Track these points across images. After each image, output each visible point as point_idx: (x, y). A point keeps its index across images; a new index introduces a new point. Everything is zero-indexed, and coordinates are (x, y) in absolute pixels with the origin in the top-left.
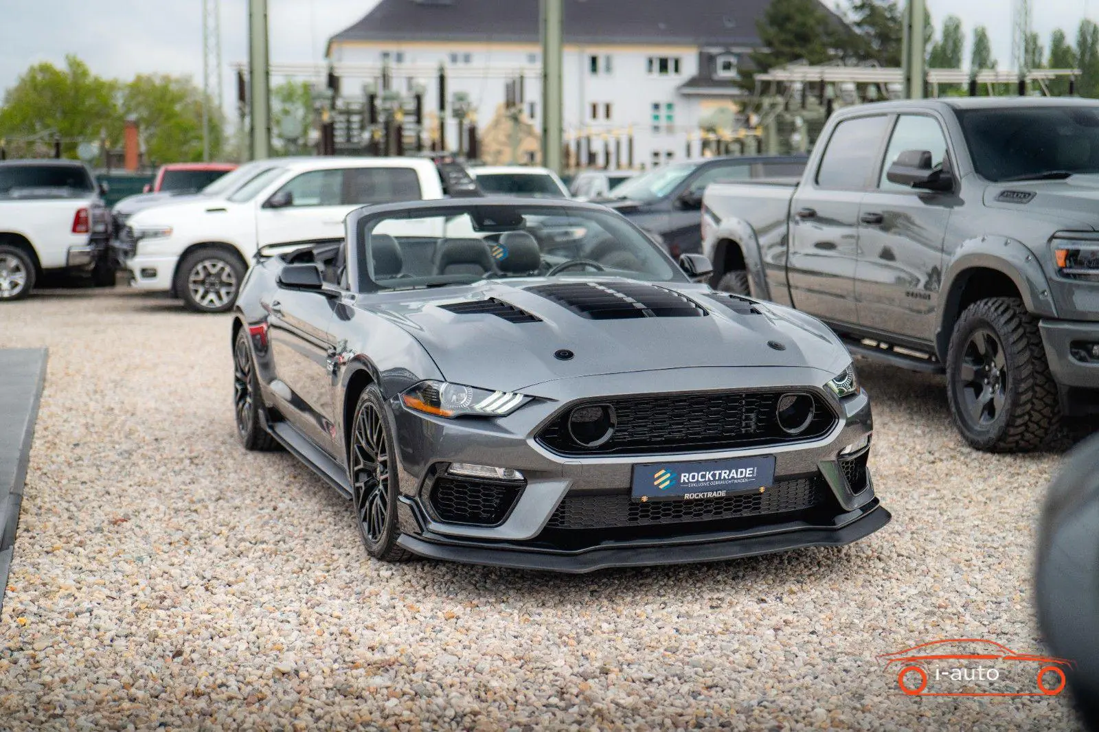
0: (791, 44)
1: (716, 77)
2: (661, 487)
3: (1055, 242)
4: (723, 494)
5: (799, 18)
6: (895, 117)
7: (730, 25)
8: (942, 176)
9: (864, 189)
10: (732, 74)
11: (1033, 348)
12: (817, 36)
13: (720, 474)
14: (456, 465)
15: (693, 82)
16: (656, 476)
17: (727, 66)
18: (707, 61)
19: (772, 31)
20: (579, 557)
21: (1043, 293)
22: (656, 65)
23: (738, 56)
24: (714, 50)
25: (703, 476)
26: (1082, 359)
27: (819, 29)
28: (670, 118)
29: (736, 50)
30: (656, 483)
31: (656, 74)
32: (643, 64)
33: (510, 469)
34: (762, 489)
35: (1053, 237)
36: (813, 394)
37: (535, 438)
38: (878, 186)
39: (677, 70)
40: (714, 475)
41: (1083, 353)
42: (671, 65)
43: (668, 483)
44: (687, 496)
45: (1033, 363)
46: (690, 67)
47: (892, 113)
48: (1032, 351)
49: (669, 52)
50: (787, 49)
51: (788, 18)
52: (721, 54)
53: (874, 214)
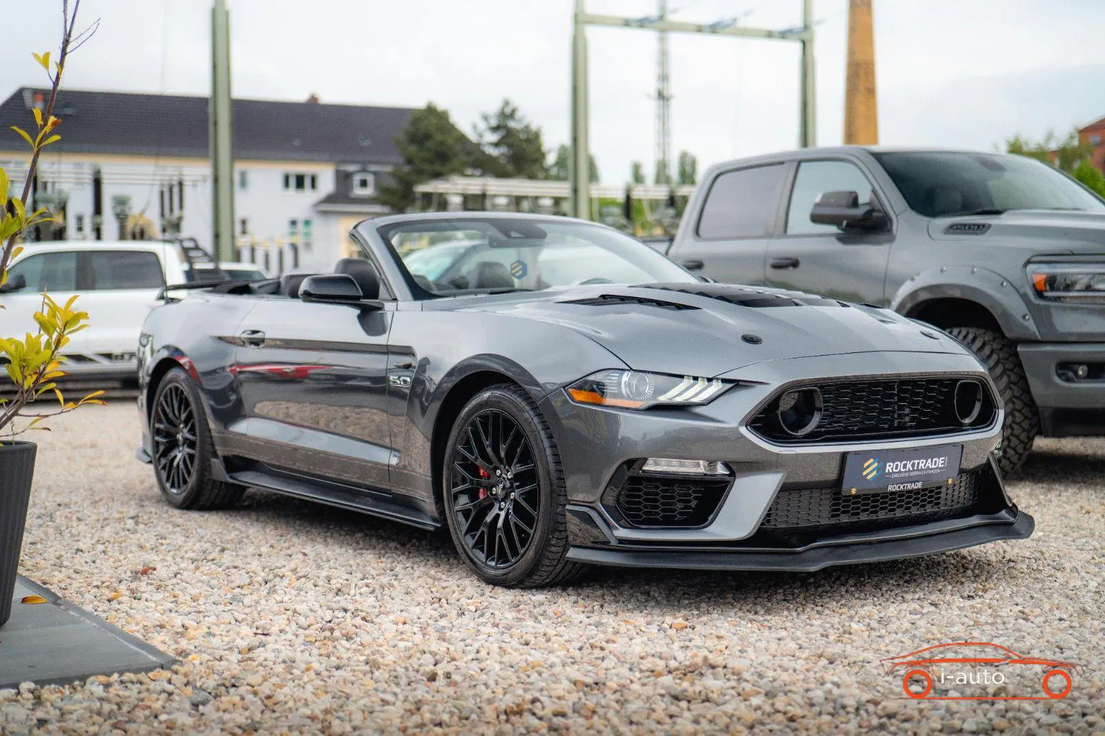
0: (431, 162)
1: (353, 196)
2: (869, 477)
3: (1031, 267)
4: (919, 485)
5: (438, 137)
6: (795, 164)
7: (366, 143)
8: (875, 214)
9: (768, 235)
10: (369, 192)
11: (1009, 373)
12: (456, 154)
13: (918, 463)
14: (650, 461)
15: (330, 199)
16: (866, 465)
17: (364, 183)
18: (343, 179)
19: (412, 149)
20: (803, 556)
21: (1024, 317)
22: (293, 181)
23: (376, 174)
24: (350, 168)
25: (905, 466)
26: (1068, 380)
27: (458, 148)
28: (307, 235)
29: (373, 168)
30: (864, 473)
31: (292, 190)
32: (279, 181)
33: (712, 463)
34: (950, 481)
35: (1029, 262)
36: (981, 382)
37: (746, 426)
38: (785, 231)
39: (313, 186)
40: (913, 465)
41: (1071, 374)
42: (307, 182)
43: (875, 473)
44: (891, 488)
45: (1011, 388)
46: (327, 183)
47: (793, 161)
48: (1009, 377)
49: (305, 169)
50: (427, 167)
51: (427, 136)
52: (359, 171)
53: (787, 259)
